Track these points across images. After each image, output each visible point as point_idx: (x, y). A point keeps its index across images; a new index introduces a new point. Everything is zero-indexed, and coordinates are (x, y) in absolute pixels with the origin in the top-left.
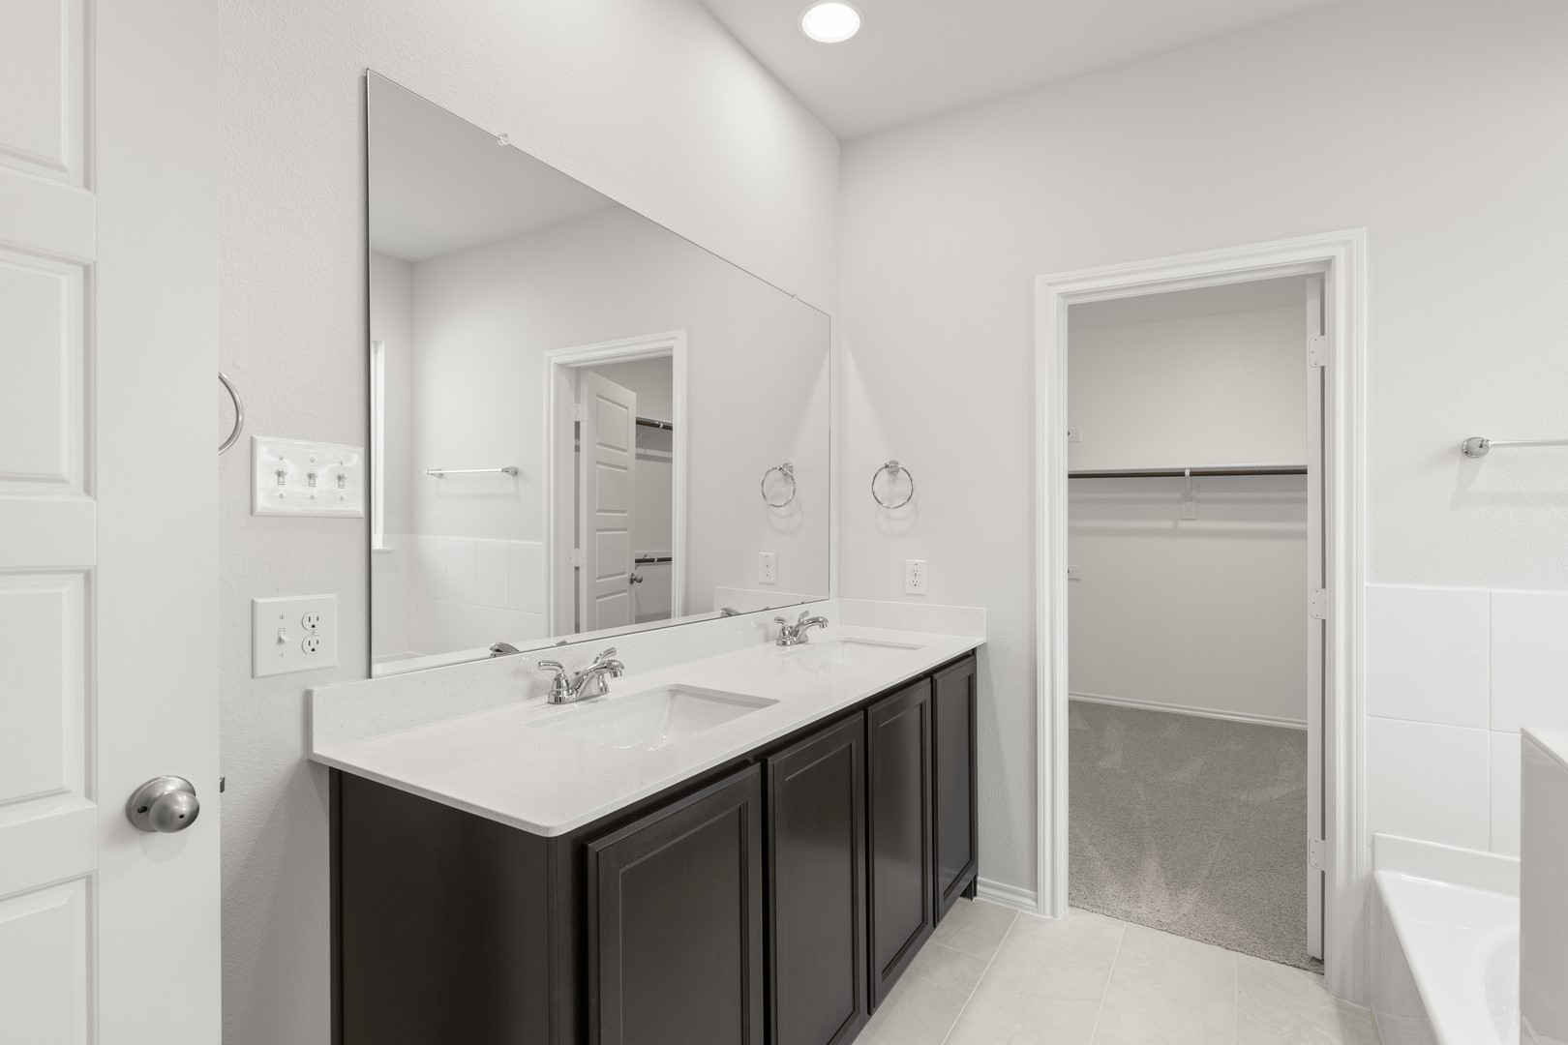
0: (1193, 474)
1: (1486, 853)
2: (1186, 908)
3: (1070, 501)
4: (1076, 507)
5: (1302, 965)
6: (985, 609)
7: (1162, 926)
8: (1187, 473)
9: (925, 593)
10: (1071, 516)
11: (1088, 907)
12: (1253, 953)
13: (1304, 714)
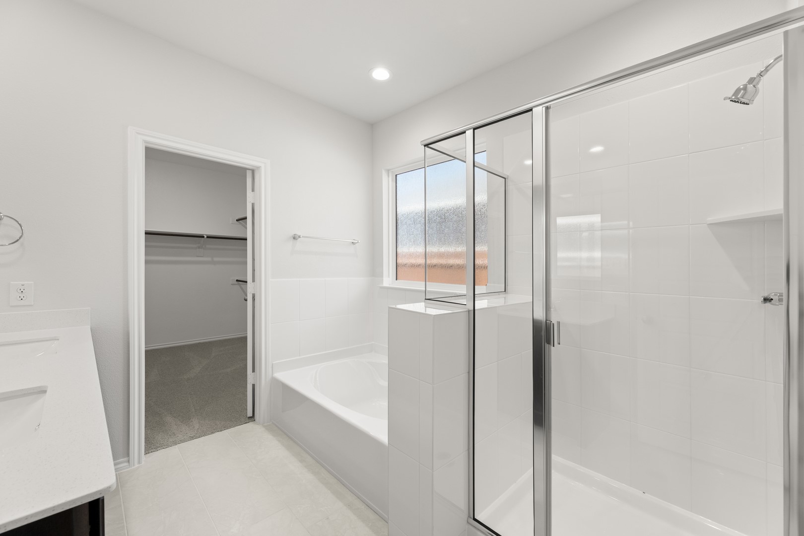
0: (208, 237)
1: (299, 357)
2: (197, 426)
3: (146, 246)
4: (149, 249)
5: (247, 421)
6: (90, 308)
7: (192, 438)
8: (205, 236)
9: (33, 304)
10: (146, 254)
11: (154, 450)
12: (230, 427)
13: (246, 330)
